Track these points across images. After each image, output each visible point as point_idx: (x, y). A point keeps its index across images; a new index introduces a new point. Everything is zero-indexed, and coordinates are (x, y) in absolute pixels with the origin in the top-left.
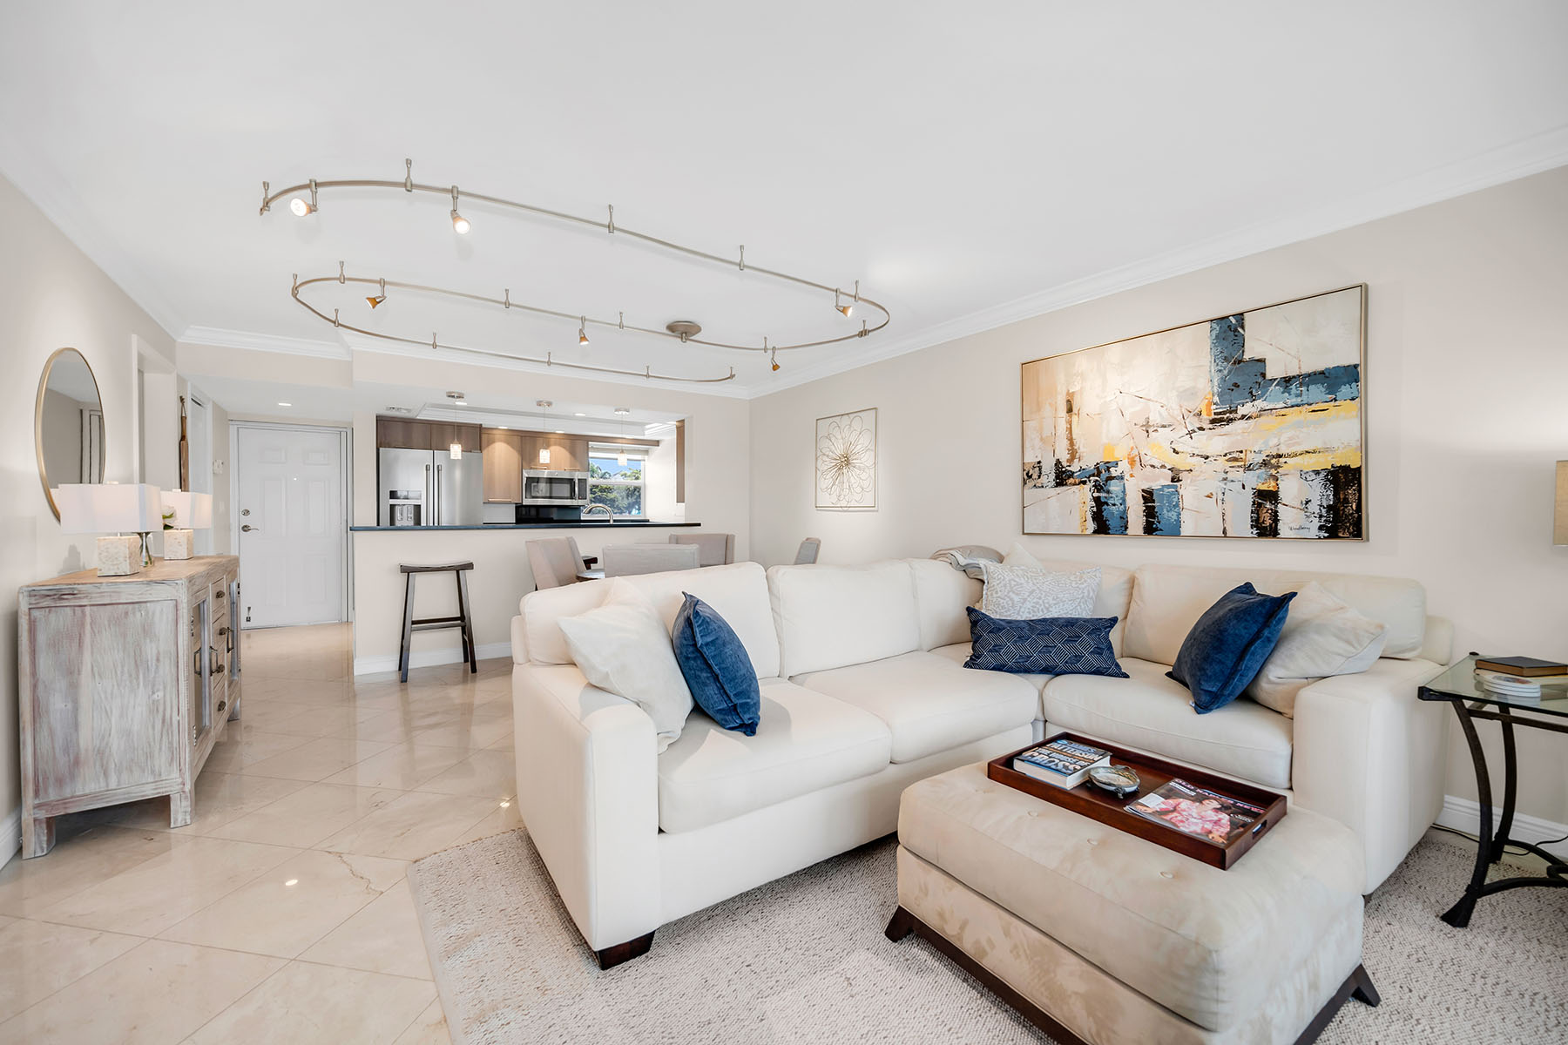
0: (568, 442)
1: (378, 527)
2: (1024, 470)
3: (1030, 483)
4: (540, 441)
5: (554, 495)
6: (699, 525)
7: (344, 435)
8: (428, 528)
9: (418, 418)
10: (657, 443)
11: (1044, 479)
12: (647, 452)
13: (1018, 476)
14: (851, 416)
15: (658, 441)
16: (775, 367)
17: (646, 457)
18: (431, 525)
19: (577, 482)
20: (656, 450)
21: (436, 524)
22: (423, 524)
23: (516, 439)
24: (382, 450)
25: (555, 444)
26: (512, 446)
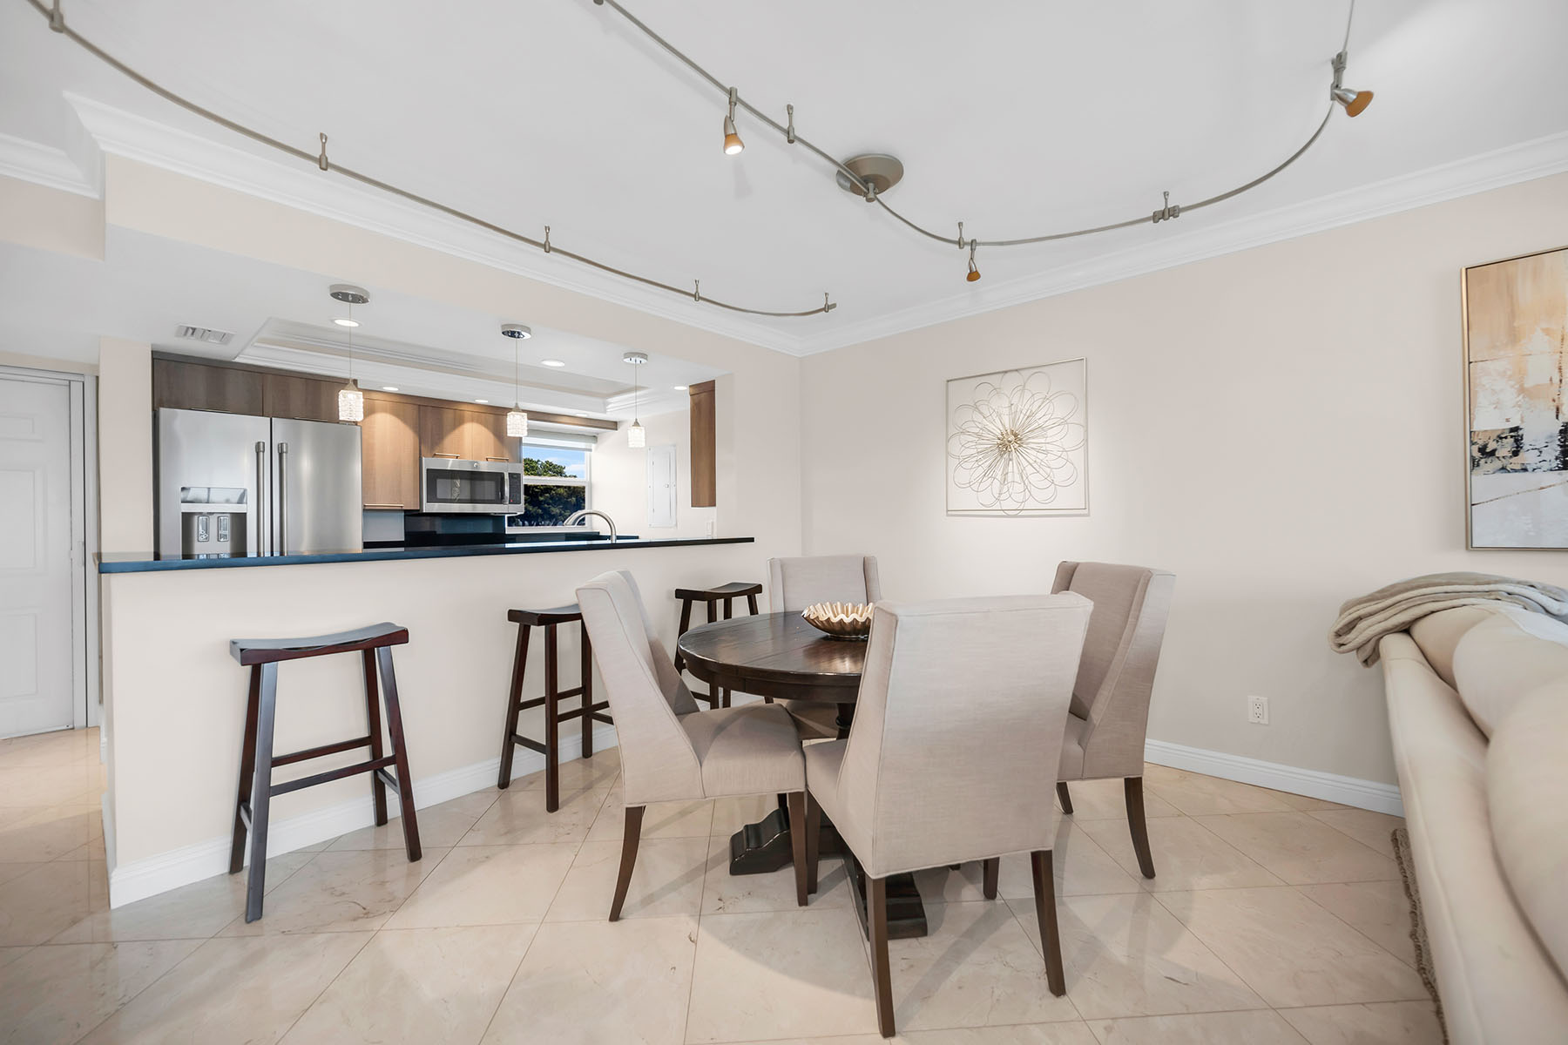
0: (491, 418)
1: (158, 563)
2: (1473, 443)
3: (1489, 465)
4: (448, 415)
5: (478, 498)
6: (752, 540)
7: (77, 388)
8: (260, 562)
9: (237, 360)
10: (614, 425)
11: (1527, 457)
12: (594, 438)
13: (1460, 451)
14: (1025, 373)
15: (616, 423)
16: (973, 276)
17: (593, 446)
18: (268, 554)
19: (507, 477)
20: (610, 436)
21: (276, 554)
22: (251, 552)
23: (411, 410)
24: (163, 411)
25: (472, 421)
26: (405, 421)
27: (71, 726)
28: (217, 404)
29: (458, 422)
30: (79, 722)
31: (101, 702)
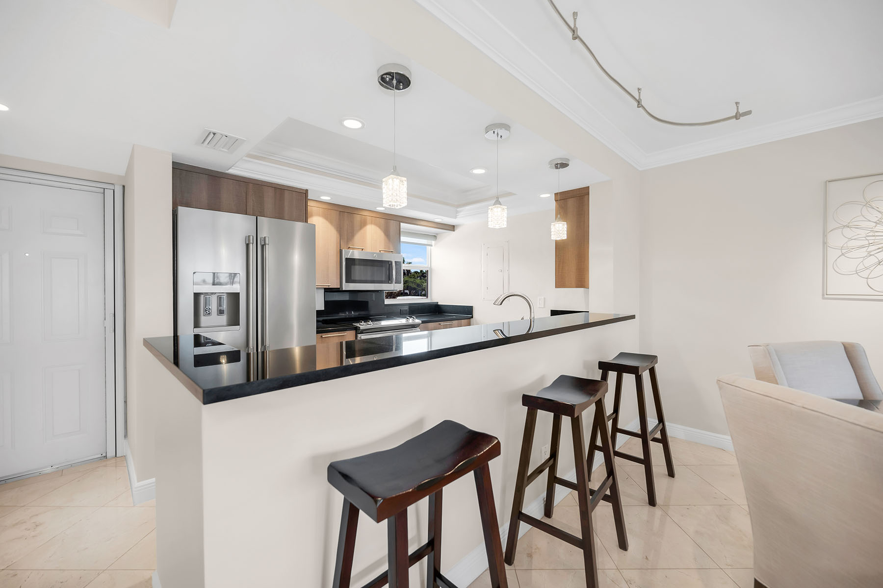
0: (383, 222)
4: (357, 218)
5: (375, 279)
7: (109, 194)
9: (227, 172)
10: (453, 228)
15: (454, 226)
19: (394, 264)
24: (181, 210)
25: (371, 224)
26: (331, 223)
27: (104, 455)
28: (214, 205)
29: (363, 224)
30: (111, 453)
31: (126, 436)
